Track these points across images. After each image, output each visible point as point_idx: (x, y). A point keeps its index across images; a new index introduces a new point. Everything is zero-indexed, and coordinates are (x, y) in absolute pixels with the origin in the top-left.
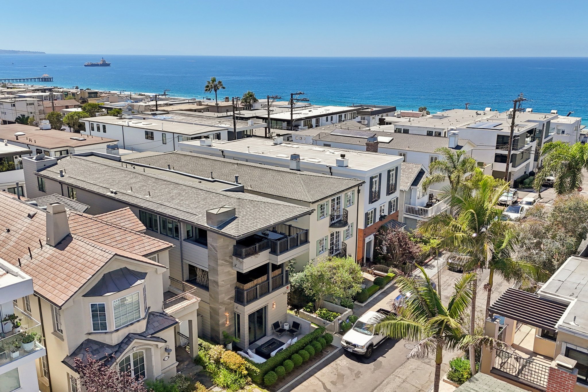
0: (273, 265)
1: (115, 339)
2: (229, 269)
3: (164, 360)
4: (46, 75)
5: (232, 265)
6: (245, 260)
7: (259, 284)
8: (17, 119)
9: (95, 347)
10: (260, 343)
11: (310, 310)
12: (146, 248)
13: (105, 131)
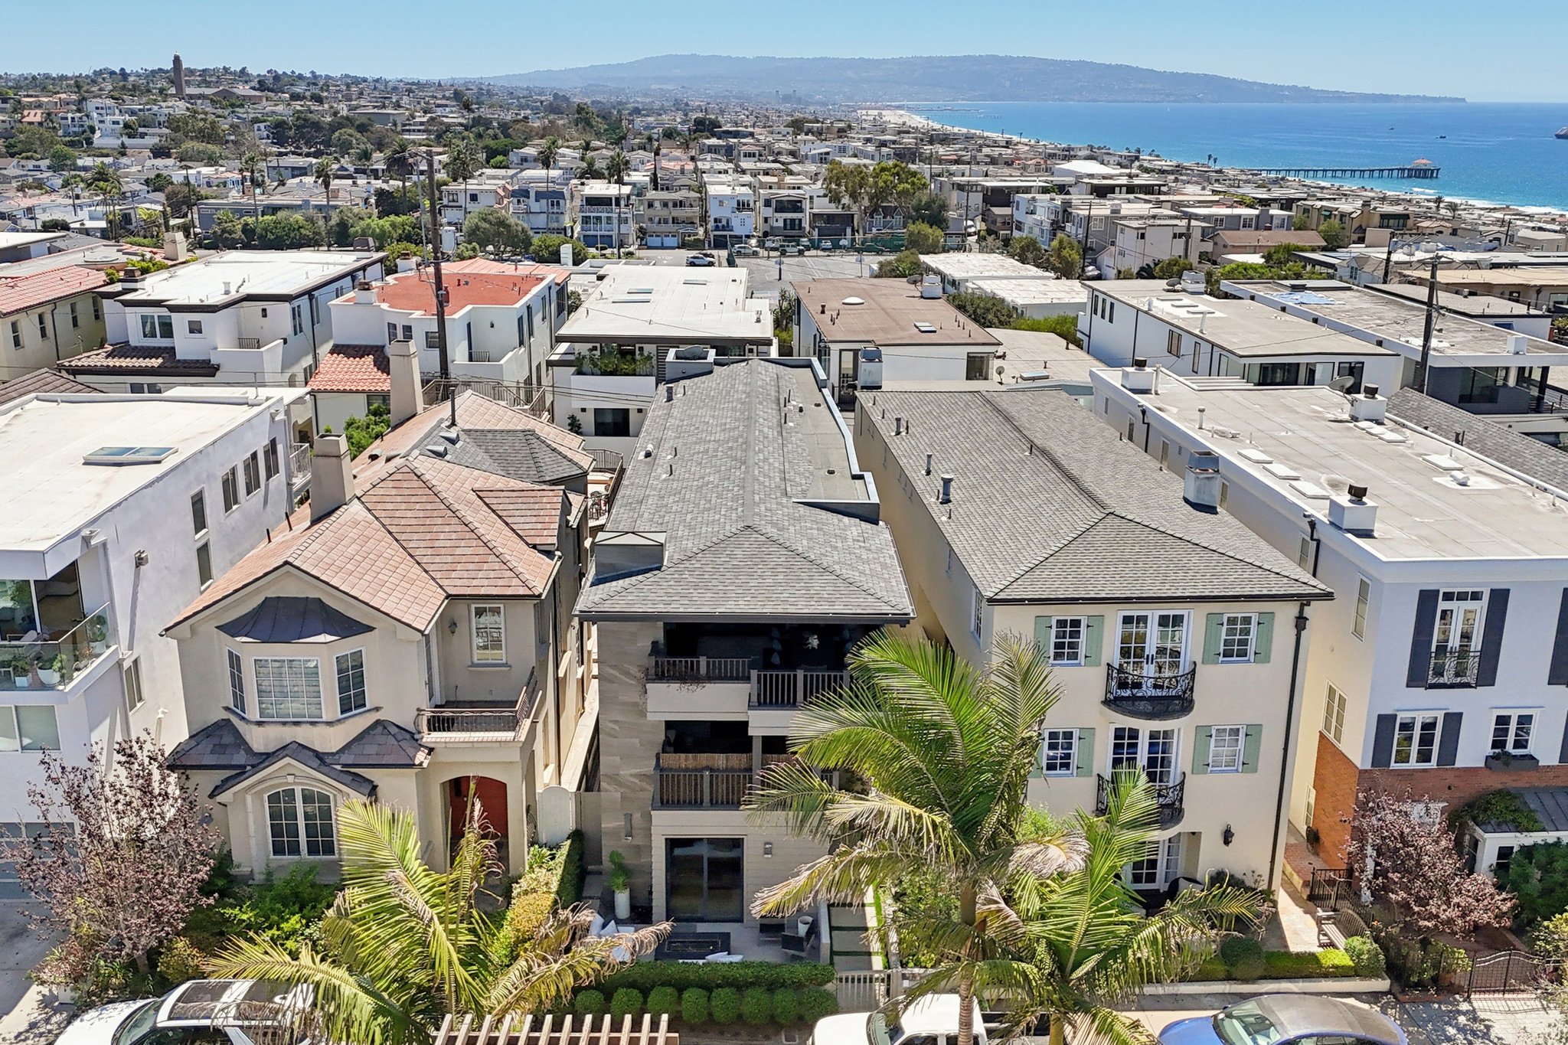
0: (766, 736)
1: (257, 740)
2: (635, 697)
4: (1422, 162)
5: (642, 689)
7: (712, 770)
8: (1142, 269)
9: (228, 740)
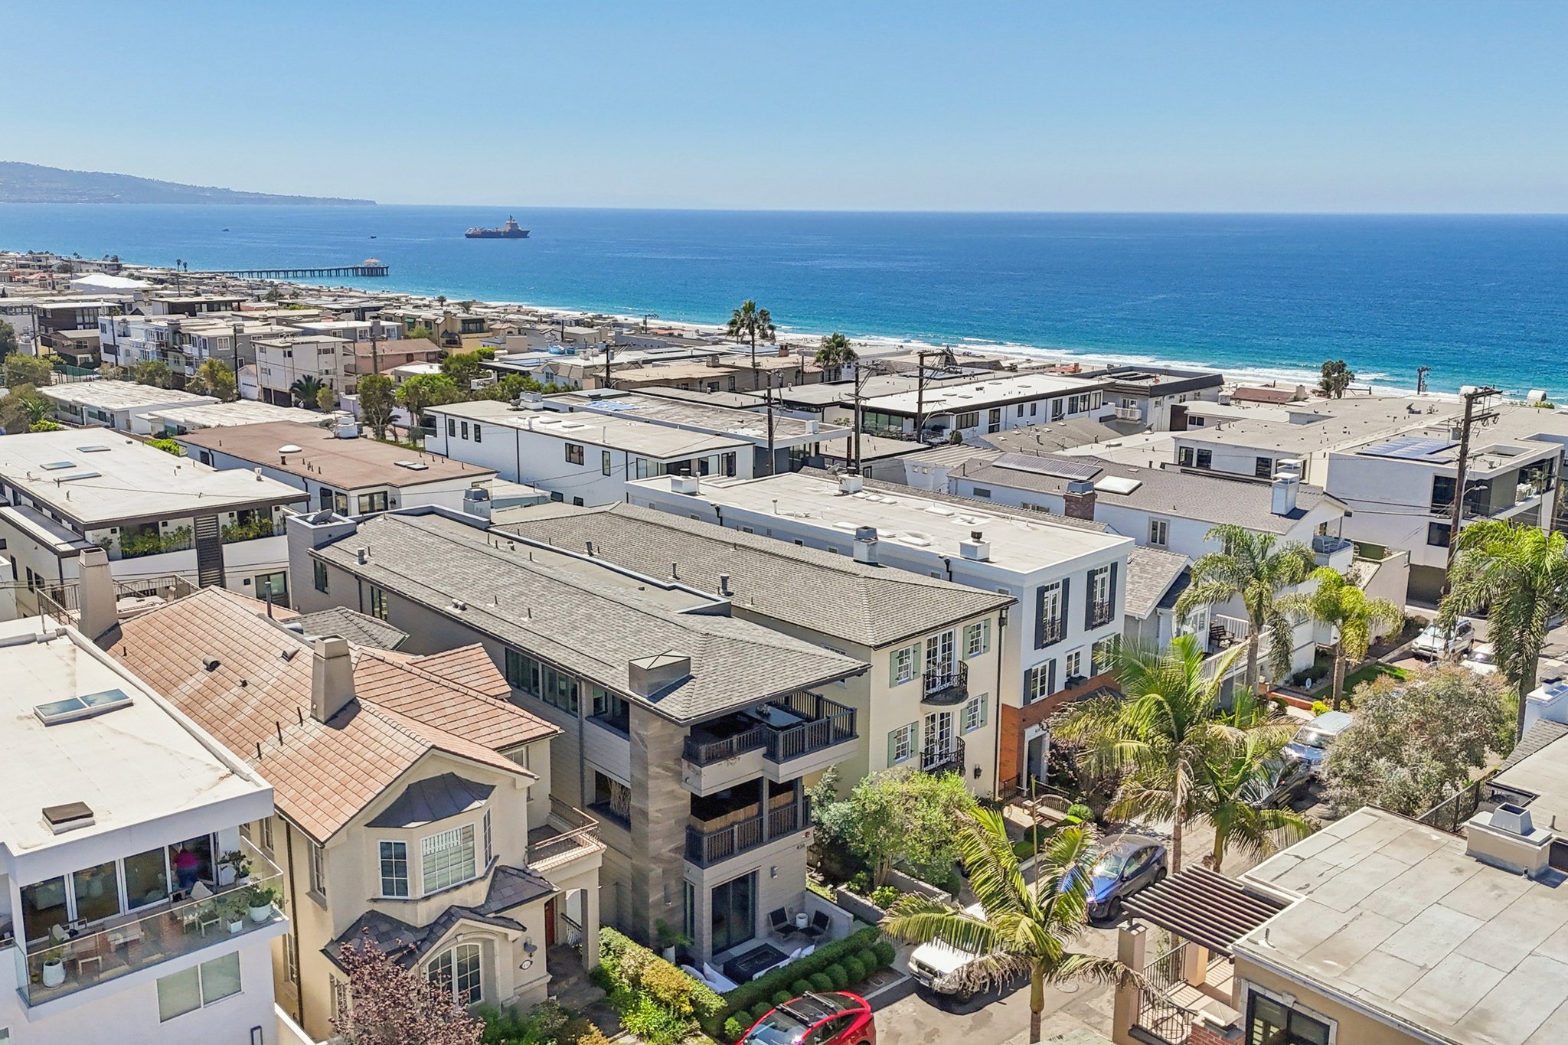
0: (772, 784)
1: (422, 915)
2: (672, 786)
3: (521, 967)
4: (372, 262)
5: (679, 777)
6: (704, 770)
7: (739, 823)
8: (294, 385)
9: (384, 927)
10: (736, 951)
11: (858, 888)
12: (504, 734)
13: (478, 439)
